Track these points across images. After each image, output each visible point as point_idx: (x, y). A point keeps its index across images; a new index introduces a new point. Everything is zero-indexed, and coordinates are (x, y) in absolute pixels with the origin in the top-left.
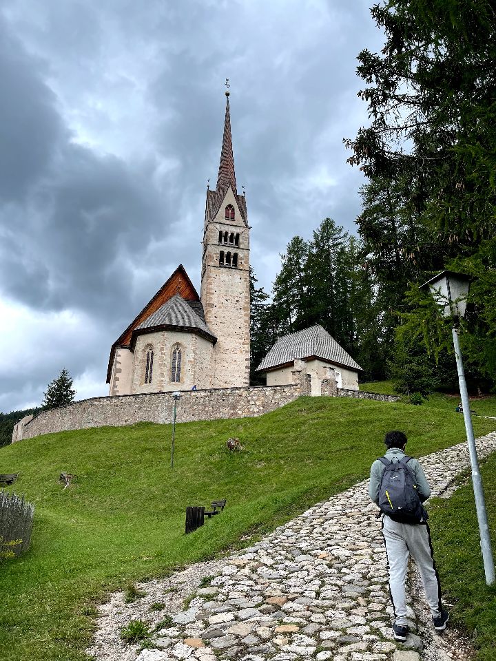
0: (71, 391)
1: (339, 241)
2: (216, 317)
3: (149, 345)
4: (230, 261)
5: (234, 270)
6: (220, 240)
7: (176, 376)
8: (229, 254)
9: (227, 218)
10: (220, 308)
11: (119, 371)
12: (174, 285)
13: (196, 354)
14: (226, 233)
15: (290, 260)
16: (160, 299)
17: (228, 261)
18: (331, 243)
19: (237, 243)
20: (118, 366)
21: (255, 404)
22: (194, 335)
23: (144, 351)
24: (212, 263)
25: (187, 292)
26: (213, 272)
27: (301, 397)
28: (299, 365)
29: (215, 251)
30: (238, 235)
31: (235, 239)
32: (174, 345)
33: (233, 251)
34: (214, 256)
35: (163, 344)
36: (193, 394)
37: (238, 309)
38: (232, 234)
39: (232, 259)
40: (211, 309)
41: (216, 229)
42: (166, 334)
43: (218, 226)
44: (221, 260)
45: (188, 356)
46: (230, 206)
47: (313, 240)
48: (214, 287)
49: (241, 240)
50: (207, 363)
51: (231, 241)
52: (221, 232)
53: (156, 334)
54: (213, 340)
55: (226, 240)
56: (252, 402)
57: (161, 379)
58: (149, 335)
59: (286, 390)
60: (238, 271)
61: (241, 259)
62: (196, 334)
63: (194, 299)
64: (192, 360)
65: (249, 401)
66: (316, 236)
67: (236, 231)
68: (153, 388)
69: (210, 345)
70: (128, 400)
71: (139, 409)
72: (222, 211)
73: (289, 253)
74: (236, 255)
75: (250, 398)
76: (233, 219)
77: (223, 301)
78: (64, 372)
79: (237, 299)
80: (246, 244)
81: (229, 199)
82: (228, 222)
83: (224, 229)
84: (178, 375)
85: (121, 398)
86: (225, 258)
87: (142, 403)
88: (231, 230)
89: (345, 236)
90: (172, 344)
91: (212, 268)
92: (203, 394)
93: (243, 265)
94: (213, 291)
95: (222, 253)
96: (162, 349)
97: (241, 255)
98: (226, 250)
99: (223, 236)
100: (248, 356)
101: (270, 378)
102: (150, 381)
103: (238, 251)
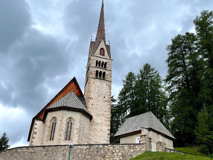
0: (7, 146)
1: (153, 74)
2: (92, 105)
3: (54, 117)
4: (101, 76)
5: (103, 81)
6: (97, 65)
7: (68, 137)
8: (101, 72)
9: (100, 54)
10: (95, 100)
11: (35, 133)
12: (70, 87)
13: (80, 124)
14: (100, 62)
15: (127, 83)
16: (62, 95)
17: (100, 76)
18: (149, 75)
19: (105, 67)
20: (35, 130)
21: (117, 155)
22: (80, 114)
23: (51, 121)
24: (92, 76)
25: (77, 91)
26: (92, 81)
27: (146, 152)
28: (145, 132)
29: (93, 70)
30: (106, 63)
31: (104, 65)
32: (68, 118)
33: (103, 71)
34: (93, 73)
35: (62, 117)
36: (79, 147)
37: (104, 101)
38: (103, 62)
39: (102, 75)
40: (90, 100)
41: (94, 59)
42: (65, 112)
43: (96, 58)
44: (97, 75)
45: (76, 126)
46: (102, 49)
47: (140, 73)
48: (92, 89)
49: (107, 66)
50: (86, 131)
51: (102, 66)
52: (97, 61)
53: (59, 111)
54: (90, 117)
55: (99, 65)
56: (115, 154)
57: (59, 138)
58: (55, 112)
59: (137, 147)
60: (105, 81)
61: (107, 75)
62: (81, 113)
63: (80, 95)
64: (78, 128)
65: (113, 153)
66: (141, 72)
67: (105, 61)
68: (54, 143)
69: (88, 120)
70: (39, 149)
71: (46, 155)
72: (98, 51)
73: (127, 79)
74: (104, 73)
75: (114, 151)
76: (104, 55)
77: (97, 96)
78: (5, 134)
79: (104, 96)
80: (110, 68)
81: (102, 45)
82: (101, 56)
83: (99, 60)
84: (70, 136)
85: (35, 148)
86: (99, 75)
87: (47, 151)
88: (102, 60)
89: (156, 72)
90: (67, 118)
91: (92, 79)
92: (85, 147)
93: (108, 78)
94: (92, 91)
95: (97, 71)
96: (61, 121)
97: (107, 73)
98: (99, 70)
99: (98, 63)
100: (109, 128)
101: (122, 141)
102: (53, 139)
103: (105, 71)
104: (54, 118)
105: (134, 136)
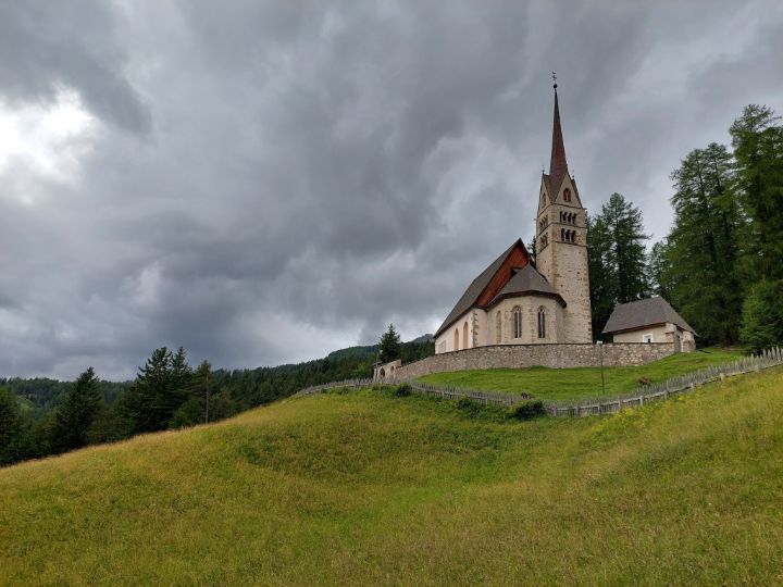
4: (569, 238)
5: (572, 245)
6: (561, 220)
7: (542, 333)
8: (568, 231)
9: (565, 200)
11: (477, 327)
12: (513, 256)
13: (556, 316)
14: (566, 213)
16: (503, 269)
17: (567, 238)
19: (574, 222)
20: (477, 323)
24: (556, 240)
26: (556, 247)
28: (672, 327)
29: (557, 229)
30: (575, 215)
31: (572, 219)
32: (539, 308)
33: (572, 229)
34: (557, 233)
35: (531, 306)
37: (579, 280)
38: (570, 214)
39: (571, 236)
41: (557, 210)
42: (534, 299)
43: (558, 207)
44: (562, 237)
45: (550, 318)
46: (567, 189)
47: (601, 214)
49: (577, 219)
51: (569, 220)
52: (561, 213)
53: (523, 297)
54: (564, 304)
55: (565, 220)
56: (633, 355)
57: (532, 335)
58: (516, 299)
59: (662, 346)
60: (577, 247)
61: (579, 236)
62: (556, 300)
64: (555, 321)
66: (604, 210)
67: (572, 211)
69: (562, 309)
71: (531, 356)
72: (561, 195)
74: (574, 232)
76: (570, 200)
77: (566, 272)
79: (578, 271)
80: (583, 223)
81: (567, 184)
82: (566, 204)
83: (564, 210)
86: (565, 236)
88: (569, 210)
90: (537, 306)
91: (555, 244)
93: (580, 242)
94: (558, 263)
95: (563, 231)
96: (530, 311)
97: (578, 232)
98: (566, 228)
99: (563, 216)
100: (590, 320)
101: (617, 339)
102: (520, 336)
103: (576, 229)
104: (517, 307)
105: (640, 333)
